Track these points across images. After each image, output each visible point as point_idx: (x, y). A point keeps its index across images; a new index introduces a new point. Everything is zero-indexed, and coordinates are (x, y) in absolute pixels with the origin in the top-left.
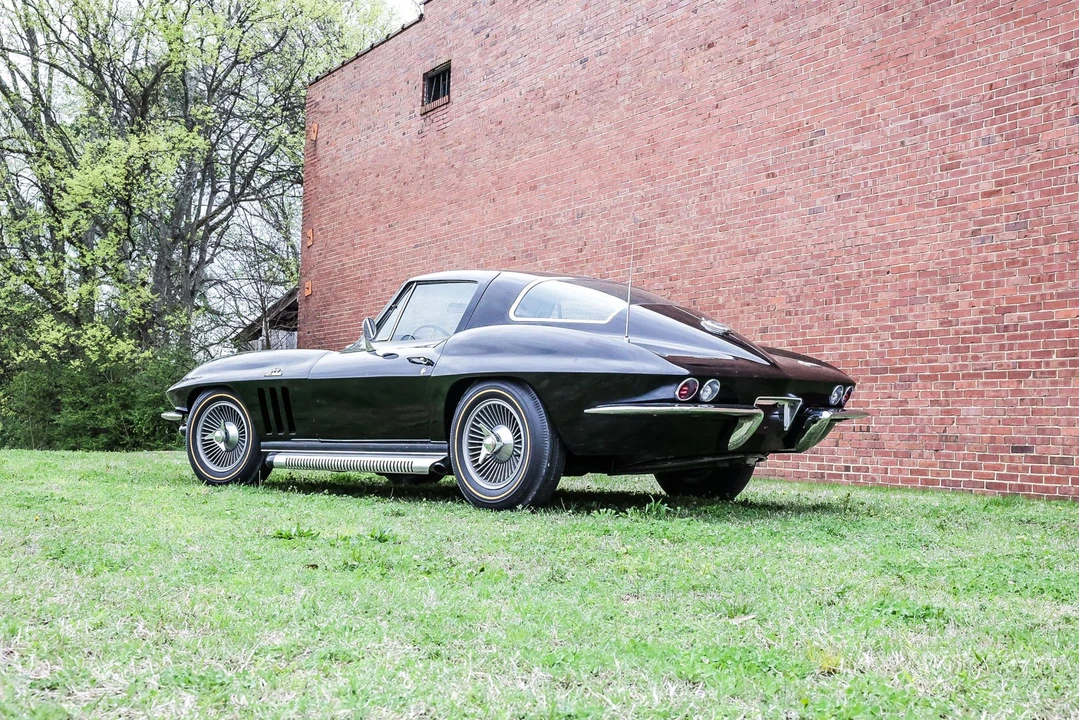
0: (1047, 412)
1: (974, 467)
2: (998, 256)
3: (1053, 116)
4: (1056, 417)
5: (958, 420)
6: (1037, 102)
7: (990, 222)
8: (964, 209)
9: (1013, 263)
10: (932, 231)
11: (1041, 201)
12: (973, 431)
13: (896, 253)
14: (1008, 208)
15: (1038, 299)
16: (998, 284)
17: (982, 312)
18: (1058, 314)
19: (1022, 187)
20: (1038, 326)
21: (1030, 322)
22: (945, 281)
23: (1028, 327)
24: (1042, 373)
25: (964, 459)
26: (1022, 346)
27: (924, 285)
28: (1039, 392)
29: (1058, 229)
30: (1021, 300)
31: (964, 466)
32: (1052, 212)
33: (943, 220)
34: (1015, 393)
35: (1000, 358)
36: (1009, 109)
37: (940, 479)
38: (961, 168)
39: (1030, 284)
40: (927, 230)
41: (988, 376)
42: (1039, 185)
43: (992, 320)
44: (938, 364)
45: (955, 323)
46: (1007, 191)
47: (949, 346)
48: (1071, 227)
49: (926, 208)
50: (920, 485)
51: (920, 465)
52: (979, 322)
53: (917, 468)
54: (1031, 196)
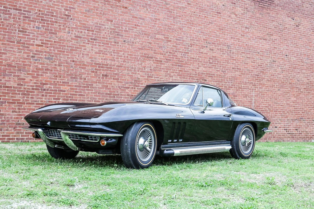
2: (42, 66)
3: (62, 29)
6: (56, 22)
7: (39, 54)
8: (28, 48)
9: (47, 70)
10: (14, 51)
11: (57, 53)
14: (45, 52)
15: (56, 83)
16: (42, 75)
17: (35, 83)
18: (62, 88)
19: (51, 47)
20: (56, 91)
21: (53, 89)
22: (20, 70)
26: (50, 96)
27: (10, 70)
29: (62, 63)
30: (50, 81)
31: (26, 133)
32: (61, 57)
33: (19, 49)
35: (42, 99)
36: (46, 20)
37: (16, 138)
38: (27, 33)
39: (53, 77)
40: (11, 51)
41: (37, 104)
42: (57, 48)
43: (39, 86)
44: (16, 98)
45: (24, 85)
46: (45, 47)
47: (21, 93)
48: (67, 63)
49: (11, 43)
50: (6, 140)
51: (7, 133)
52: (34, 86)
53: (5, 134)
54: (54, 50)
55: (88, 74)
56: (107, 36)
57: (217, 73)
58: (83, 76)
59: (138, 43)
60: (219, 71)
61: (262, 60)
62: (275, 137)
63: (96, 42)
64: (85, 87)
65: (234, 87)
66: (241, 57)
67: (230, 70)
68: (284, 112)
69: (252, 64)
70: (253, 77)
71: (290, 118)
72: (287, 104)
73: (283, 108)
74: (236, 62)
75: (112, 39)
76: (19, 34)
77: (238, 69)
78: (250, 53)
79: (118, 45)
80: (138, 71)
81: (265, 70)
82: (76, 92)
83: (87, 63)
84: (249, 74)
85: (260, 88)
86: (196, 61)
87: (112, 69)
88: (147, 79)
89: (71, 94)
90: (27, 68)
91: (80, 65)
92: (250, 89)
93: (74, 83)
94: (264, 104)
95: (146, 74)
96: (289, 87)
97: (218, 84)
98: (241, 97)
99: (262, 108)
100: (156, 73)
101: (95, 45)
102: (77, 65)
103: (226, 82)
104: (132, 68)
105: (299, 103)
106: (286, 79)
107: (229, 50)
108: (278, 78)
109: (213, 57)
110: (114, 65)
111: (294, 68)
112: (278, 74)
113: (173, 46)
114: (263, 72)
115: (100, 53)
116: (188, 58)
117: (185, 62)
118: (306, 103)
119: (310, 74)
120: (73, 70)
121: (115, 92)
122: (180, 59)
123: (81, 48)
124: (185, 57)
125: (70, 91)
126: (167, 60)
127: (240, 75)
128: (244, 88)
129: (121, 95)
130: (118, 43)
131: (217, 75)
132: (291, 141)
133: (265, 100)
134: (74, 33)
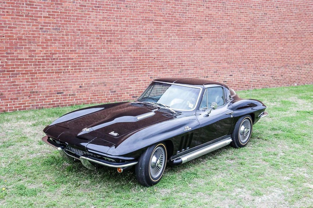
0: (68, 82)
1: (44, 100)
2: (50, 37)
4: (70, 83)
5: (37, 86)
7: (47, 26)
8: (36, 20)
9: (56, 40)
10: (23, 25)
11: (64, 23)
12: (43, 89)
13: (6, 30)
14: (53, 23)
15: (64, 52)
16: (51, 46)
17: (45, 54)
18: (70, 56)
19: (58, 18)
20: (65, 59)
21: (62, 58)
22: (30, 43)
23: (62, 59)
24: (66, 72)
25: (40, 98)
26: (59, 64)
27: (21, 43)
28: (65, 77)
29: (69, 32)
30: (59, 51)
31: (40, 100)
32: (68, 27)
33: (27, 22)
34: (57, 78)
35: (52, 67)
37: (31, 105)
38: (34, 6)
39: (62, 47)
40: (21, 24)
41: (48, 73)
42: (63, 18)
43: (49, 56)
44: (29, 69)
45: (35, 56)
46: (52, 18)
47: (33, 64)
48: (74, 32)
49: (20, 16)
50: (22, 108)
51: (22, 102)
52: (44, 57)
53: (21, 102)
54: (61, 21)
55: (93, 41)
56: (110, 3)
57: (212, 29)
58: (89, 43)
59: (139, 7)
60: (215, 28)
61: (254, 13)
62: (262, 84)
63: (100, 10)
64: (91, 53)
65: (228, 42)
66: (235, 13)
67: (224, 26)
68: (272, 61)
69: (245, 19)
70: (245, 31)
71: (277, 66)
72: (275, 53)
73: (271, 57)
74: (230, 18)
75: (115, 6)
76: (26, 7)
77: (231, 24)
78: (243, 8)
79: (120, 11)
80: (140, 34)
81: (256, 23)
82: (83, 59)
83: (92, 30)
84: (242, 28)
85: (251, 40)
86: (193, 20)
87: (116, 35)
88: (148, 41)
89: (78, 61)
90: (37, 40)
91: (86, 33)
92: (242, 42)
93: (81, 51)
94: (254, 55)
95: (147, 36)
96: (278, 37)
97: (213, 40)
98: (234, 50)
99: (252, 59)
100: (156, 34)
101: (99, 12)
102: (83, 33)
103: (221, 38)
104: (134, 32)
105: (286, 51)
106: (276, 30)
107: (224, 7)
108: (268, 29)
109: (209, 14)
110: (117, 31)
111: (283, 19)
112: (268, 26)
113: (172, 7)
114: (255, 25)
115: (104, 20)
116: (186, 18)
117: (183, 22)
118: (292, 51)
119: (298, 23)
120: (79, 38)
121: (118, 56)
122: (178, 19)
123: (86, 17)
124: (183, 17)
125: (78, 58)
126: (166, 21)
127: (233, 30)
128: (236, 42)
129: (125, 58)
130: (120, 9)
131: (212, 32)
132: (276, 86)
133: (255, 52)
134: (78, 3)
